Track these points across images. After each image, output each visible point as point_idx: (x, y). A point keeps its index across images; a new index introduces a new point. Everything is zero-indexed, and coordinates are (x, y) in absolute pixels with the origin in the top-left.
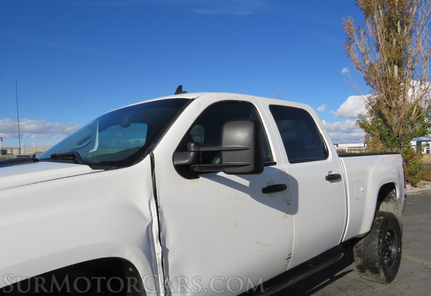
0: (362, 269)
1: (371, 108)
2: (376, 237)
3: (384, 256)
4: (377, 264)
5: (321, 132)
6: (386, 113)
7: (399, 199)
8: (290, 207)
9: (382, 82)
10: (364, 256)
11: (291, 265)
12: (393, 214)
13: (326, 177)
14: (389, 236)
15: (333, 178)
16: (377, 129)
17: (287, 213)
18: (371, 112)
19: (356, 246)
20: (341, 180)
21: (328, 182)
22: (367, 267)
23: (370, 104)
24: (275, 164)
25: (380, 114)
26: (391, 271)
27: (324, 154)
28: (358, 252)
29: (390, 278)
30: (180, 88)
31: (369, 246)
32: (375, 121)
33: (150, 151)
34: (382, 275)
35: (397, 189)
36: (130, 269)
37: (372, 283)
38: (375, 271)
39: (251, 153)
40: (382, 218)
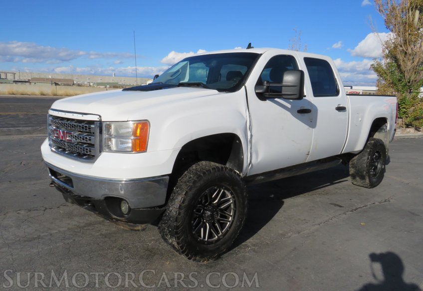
0: (354, 177)
1: (387, 51)
2: (367, 155)
3: (371, 169)
4: (365, 172)
5: (336, 77)
6: (401, 58)
7: (389, 130)
8: (312, 123)
9: (402, 27)
10: (356, 167)
11: (309, 159)
12: (381, 140)
13: (336, 108)
14: (376, 156)
15: (341, 109)
16: (390, 74)
17: (310, 127)
18: (387, 57)
19: (352, 160)
20: (346, 111)
21: (337, 111)
22: (359, 175)
23: (387, 48)
24: (305, 96)
25: (396, 60)
26: (374, 180)
27: (336, 93)
28: (352, 164)
29: (373, 185)
30: (250, 44)
31: (361, 160)
32: (389, 65)
33: (244, 84)
34: (367, 181)
35: (388, 123)
36: (237, 141)
37: (360, 187)
38: (363, 178)
39: (298, 88)
40: (373, 142)
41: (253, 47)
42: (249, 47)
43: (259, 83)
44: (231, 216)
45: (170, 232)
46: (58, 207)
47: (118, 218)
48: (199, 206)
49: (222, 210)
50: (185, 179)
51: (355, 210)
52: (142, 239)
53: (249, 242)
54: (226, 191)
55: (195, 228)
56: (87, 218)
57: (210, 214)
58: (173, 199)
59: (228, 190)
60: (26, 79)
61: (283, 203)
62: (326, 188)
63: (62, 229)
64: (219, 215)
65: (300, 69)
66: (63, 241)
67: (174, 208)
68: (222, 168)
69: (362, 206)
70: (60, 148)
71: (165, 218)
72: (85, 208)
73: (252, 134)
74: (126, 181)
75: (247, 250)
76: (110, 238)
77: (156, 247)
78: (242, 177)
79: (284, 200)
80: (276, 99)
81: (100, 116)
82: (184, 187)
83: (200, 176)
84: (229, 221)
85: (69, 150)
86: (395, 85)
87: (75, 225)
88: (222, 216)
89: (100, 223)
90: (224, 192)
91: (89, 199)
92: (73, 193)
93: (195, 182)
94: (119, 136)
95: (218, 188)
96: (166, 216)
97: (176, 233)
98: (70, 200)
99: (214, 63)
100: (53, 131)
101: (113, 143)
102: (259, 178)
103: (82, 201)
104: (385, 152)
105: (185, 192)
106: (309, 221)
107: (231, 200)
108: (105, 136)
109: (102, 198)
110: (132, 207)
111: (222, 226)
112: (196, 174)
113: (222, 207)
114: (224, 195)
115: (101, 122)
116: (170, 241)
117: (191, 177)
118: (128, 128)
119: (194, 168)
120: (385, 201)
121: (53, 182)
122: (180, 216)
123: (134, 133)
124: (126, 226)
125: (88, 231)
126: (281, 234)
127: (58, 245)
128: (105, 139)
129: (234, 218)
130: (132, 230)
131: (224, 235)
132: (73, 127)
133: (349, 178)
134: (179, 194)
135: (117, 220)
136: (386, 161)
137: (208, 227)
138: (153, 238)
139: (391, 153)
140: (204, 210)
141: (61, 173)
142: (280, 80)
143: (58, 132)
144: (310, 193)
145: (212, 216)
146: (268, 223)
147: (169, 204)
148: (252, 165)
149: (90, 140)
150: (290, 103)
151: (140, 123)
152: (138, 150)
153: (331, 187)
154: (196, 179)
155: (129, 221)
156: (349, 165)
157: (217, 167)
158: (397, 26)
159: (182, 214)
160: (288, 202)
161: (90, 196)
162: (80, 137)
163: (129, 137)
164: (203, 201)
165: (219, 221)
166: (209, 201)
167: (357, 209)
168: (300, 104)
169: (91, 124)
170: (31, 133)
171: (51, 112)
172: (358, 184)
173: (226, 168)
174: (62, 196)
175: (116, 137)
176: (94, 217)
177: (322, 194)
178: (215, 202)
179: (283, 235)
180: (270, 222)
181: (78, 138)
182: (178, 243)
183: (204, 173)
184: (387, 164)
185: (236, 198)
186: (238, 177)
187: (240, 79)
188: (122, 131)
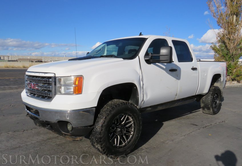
0: (203, 108)
1: (219, 38)
2: (210, 95)
3: (213, 104)
4: (210, 106)
5: (191, 51)
6: (227, 42)
7: (222, 81)
8: (178, 77)
9: (226, 24)
10: (205, 103)
11: (177, 98)
12: (218, 87)
13: (191, 68)
14: (216, 96)
15: (194, 69)
16: (221, 51)
17: (177, 79)
18: (219, 41)
19: (202, 99)
20: (197, 70)
21: (192, 70)
22: (206, 107)
24: (173, 62)
25: (224, 42)
26: (215, 110)
27: (191, 60)
28: (202, 101)
29: (215, 113)
30: (141, 33)
31: (207, 99)
32: (220, 46)
33: (138, 55)
34: (211, 110)
35: (222, 77)
36: (135, 88)
37: (207, 114)
38: (209, 109)
39: (169, 57)
40: (213, 88)
41: (142, 35)
42: (141, 34)
43: (147, 54)
44: (132, 131)
45: (96, 141)
46: (32, 129)
47: (66, 133)
48: (113, 125)
49: (127, 128)
50: (104, 110)
51: (205, 127)
52: (80, 147)
53: (144, 147)
54: (129, 116)
55: (111, 139)
56: (48, 135)
57: (120, 130)
58: (98, 122)
59: (130, 116)
60: (15, 59)
61: (163, 124)
62: (188, 115)
63: (33, 142)
64: (125, 131)
65: (170, 46)
66: (34, 149)
67: (99, 127)
68: (126, 103)
69: (209, 125)
70: (32, 94)
71: (93, 133)
72: (47, 128)
73: (144, 83)
74: (70, 111)
75: (143, 151)
76: (61, 146)
77: (89, 151)
78: (138, 108)
79: (163, 123)
80: (157, 63)
81: (55, 74)
82: (104, 114)
83: (114, 107)
84: (132, 134)
85: (37, 95)
86: (225, 57)
87: (41, 139)
88: (127, 131)
89: (56, 138)
90: (128, 117)
91: (49, 123)
92: (39, 120)
93: (110, 111)
94: (66, 85)
95: (124, 114)
96: (94, 131)
97: (100, 141)
98: (38, 124)
99: (120, 44)
100: (28, 84)
101: (63, 89)
102: (149, 109)
103: (45, 124)
104: (221, 94)
105: (105, 117)
106: (179, 134)
107: (132, 122)
108: (58, 85)
109: (56, 122)
110: (74, 127)
111: (127, 137)
112: (111, 106)
113: (127, 126)
114: (128, 119)
115: (55, 78)
116: (97, 146)
117: (108, 108)
118: (71, 80)
119: (110, 103)
120: (222, 122)
121: (28, 114)
122: (102, 132)
123: (75, 83)
124: (71, 138)
125: (49, 143)
126: (162, 142)
127: (31, 151)
128: (58, 87)
129: (134, 132)
130: (74, 140)
131: (129, 142)
132: (39, 81)
133: (201, 110)
134: (101, 118)
135: (65, 135)
136: (222, 99)
137: (119, 138)
138: (87, 146)
139: (224, 95)
140: (117, 128)
141: (33, 108)
142: (159, 52)
143: (31, 85)
144: (179, 118)
145: (121, 131)
146: (154, 136)
147: (96, 124)
148: (144, 101)
149: (49, 88)
150: (164, 65)
151: (78, 77)
152: (77, 93)
153: (191, 115)
154: (111, 109)
155: (72, 135)
156: (200, 102)
157: (124, 102)
158: (224, 24)
159: (103, 130)
160: (165, 123)
161: (49, 121)
162: (44, 87)
163: (71, 85)
164: (116, 123)
165: (125, 134)
166: (119, 122)
167: (206, 127)
168: (170, 66)
169: (50, 79)
170: (17, 89)
171: (27, 73)
172: (206, 112)
173: (129, 103)
174: (33, 122)
175: (64, 86)
176: (52, 134)
177: (185, 118)
178: (122, 123)
179: (163, 142)
180: (156, 135)
181: (42, 87)
182: (101, 148)
183: (116, 106)
184: (222, 101)
185: (135, 121)
186: (136, 108)
187: (135, 52)
188: (68, 82)
